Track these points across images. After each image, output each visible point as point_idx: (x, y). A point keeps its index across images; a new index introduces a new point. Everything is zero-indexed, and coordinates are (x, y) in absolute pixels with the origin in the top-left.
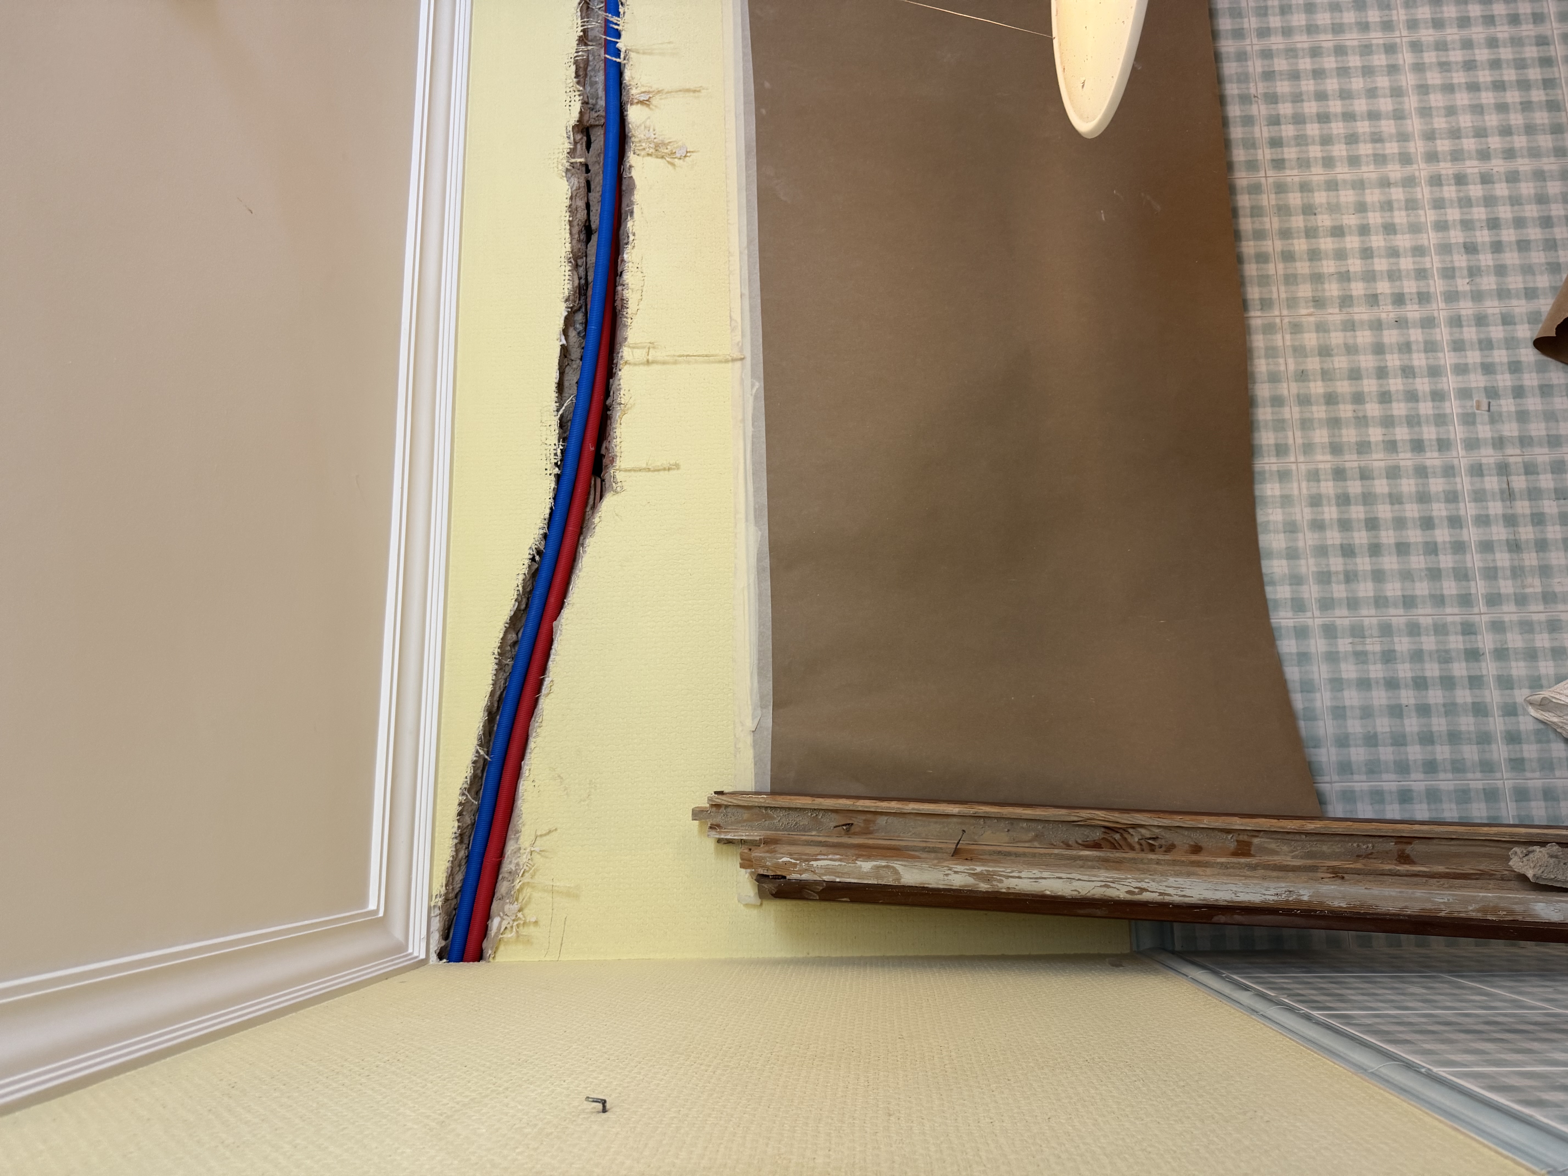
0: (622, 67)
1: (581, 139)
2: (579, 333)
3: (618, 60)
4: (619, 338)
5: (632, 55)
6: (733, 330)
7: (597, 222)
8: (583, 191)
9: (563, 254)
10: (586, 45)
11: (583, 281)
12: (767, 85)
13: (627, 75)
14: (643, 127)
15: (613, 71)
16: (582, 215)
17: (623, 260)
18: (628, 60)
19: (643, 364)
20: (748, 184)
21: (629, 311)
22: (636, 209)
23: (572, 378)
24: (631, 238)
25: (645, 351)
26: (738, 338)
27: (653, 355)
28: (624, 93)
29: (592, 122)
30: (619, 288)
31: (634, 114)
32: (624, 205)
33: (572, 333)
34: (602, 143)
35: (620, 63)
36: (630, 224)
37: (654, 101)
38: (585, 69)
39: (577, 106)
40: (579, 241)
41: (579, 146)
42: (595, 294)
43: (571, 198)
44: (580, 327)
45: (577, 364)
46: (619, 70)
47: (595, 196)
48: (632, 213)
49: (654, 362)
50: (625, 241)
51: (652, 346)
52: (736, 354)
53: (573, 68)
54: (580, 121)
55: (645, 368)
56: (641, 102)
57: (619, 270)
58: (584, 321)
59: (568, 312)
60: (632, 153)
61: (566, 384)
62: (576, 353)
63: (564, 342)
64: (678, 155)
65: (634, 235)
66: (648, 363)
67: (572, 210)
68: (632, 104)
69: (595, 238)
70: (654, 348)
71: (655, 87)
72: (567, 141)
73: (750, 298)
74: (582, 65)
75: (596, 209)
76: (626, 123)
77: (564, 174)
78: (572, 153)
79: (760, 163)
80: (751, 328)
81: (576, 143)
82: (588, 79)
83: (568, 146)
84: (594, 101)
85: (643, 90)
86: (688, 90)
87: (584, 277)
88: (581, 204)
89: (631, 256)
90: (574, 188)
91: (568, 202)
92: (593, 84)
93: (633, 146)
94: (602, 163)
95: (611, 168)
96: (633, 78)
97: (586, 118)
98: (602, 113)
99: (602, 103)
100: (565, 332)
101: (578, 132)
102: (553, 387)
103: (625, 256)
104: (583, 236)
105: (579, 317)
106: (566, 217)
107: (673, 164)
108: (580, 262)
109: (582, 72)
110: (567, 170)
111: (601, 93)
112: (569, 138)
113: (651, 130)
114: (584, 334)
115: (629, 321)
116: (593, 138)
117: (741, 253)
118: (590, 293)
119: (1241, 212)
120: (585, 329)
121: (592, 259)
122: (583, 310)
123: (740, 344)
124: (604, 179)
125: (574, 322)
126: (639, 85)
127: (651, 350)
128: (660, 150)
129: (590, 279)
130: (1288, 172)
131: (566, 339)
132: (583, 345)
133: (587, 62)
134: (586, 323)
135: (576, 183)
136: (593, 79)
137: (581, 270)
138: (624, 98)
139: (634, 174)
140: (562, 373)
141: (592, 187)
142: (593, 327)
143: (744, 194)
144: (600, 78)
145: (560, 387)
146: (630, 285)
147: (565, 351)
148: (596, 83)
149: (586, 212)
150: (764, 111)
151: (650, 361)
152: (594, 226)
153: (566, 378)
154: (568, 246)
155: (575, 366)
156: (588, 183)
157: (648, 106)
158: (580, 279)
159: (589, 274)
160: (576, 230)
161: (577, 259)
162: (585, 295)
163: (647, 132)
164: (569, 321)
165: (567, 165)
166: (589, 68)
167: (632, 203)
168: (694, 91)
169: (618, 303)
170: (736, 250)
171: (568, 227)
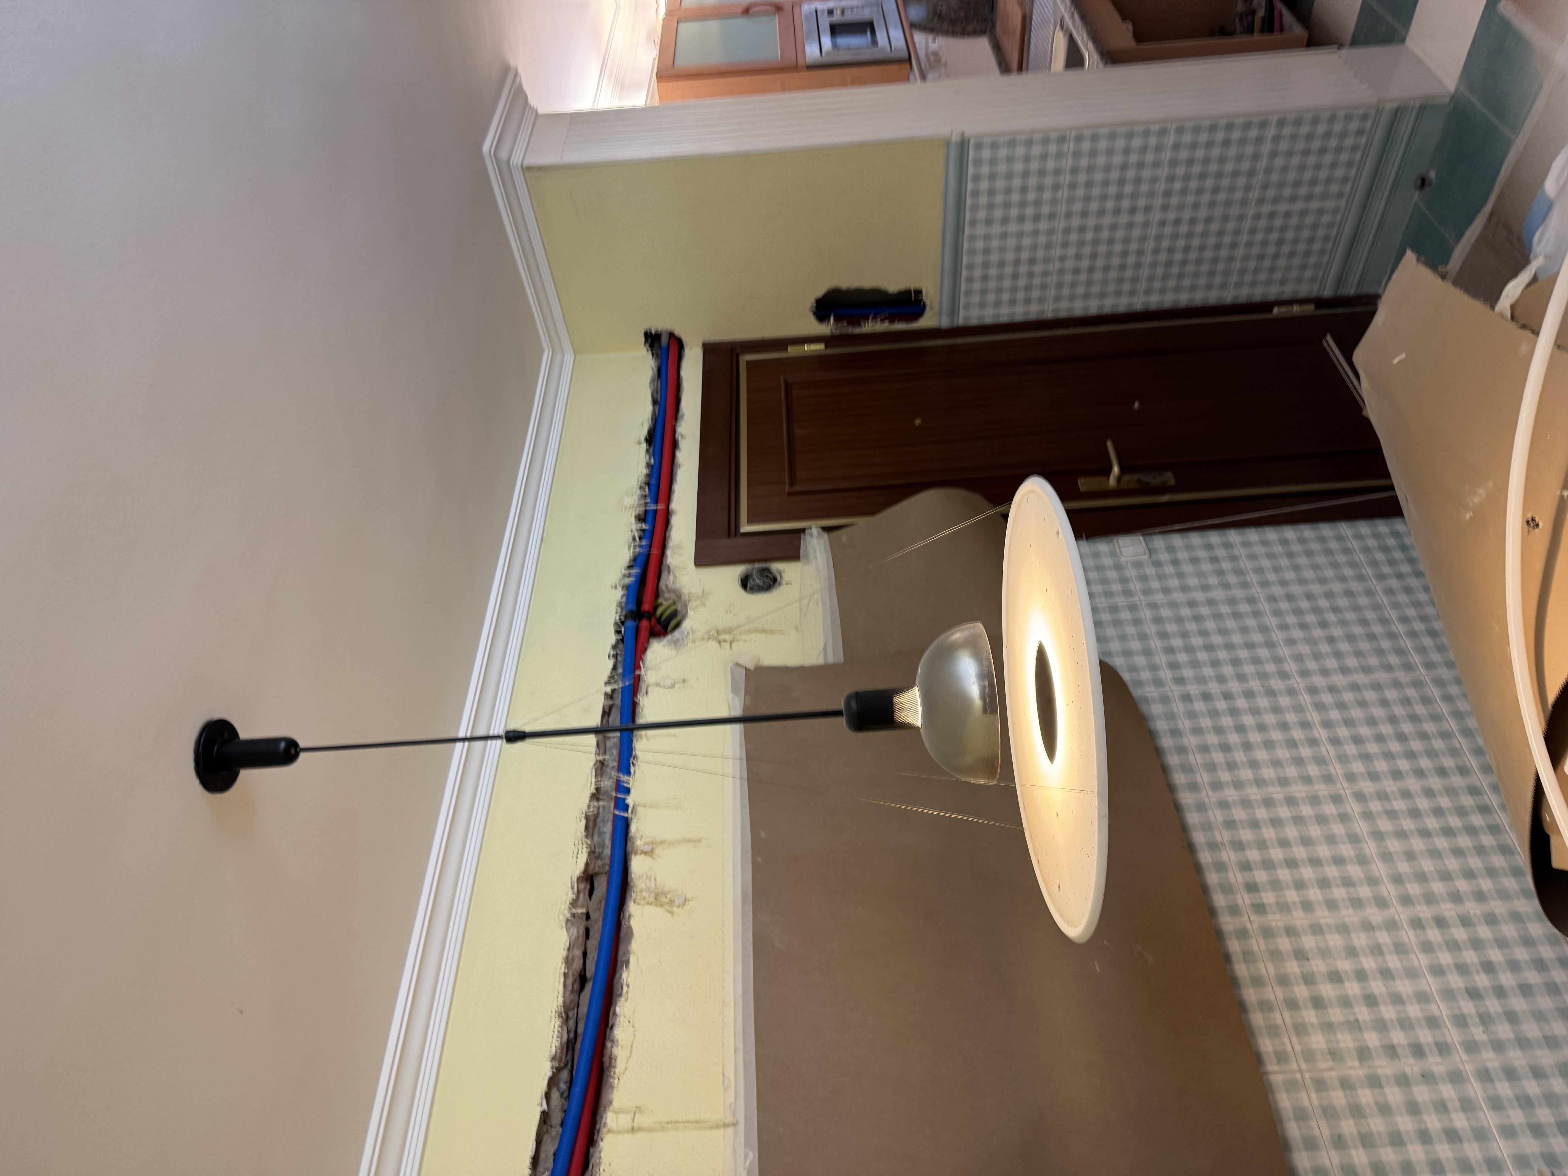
0: (629, 820)
1: (585, 888)
2: (562, 1094)
3: (626, 815)
4: (604, 1101)
5: (640, 809)
6: (726, 1089)
7: (593, 970)
8: (581, 939)
9: (555, 1008)
10: (598, 799)
11: (572, 1035)
12: (763, 834)
13: (633, 828)
14: (645, 877)
15: (620, 825)
16: (578, 964)
17: (615, 1013)
18: (635, 814)
19: (627, 1132)
20: (744, 931)
21: (617, 1070)
22: (633, 959)
23: (550, 1148)
24: (625, 988)
25: (631, 1116)
26: (731, 1099)
27: (640, 1120)
28: (629, 844)
29: (597, 870)
30: (609, 1044)
31: (637, 865)
32: (621, 953)
33: (555, 1095)
34: (604, 889)
35: (627, 818)
36: (624, 975)
37: (657, 851)
38: (595, 821)
39: (583, 858)
40: (572, 991)
41: (582, 895)
42: (583, 1049)
43: (569, 949)
44: (563, 1086)
45: (556, 1131)
46: (626, 824)
47: (593, 943)
48: (627, 962)
49: (640, 1129)
50: (619, 993)
51: (638, 1109)
52: (729, 1119)
53: (584, 822)
54: (586, 871)
55: (629, 1136)
56: (645, 853)
57: (610, 1023)
58: (569, 1079)
59: (553, 1073)
60: (632, 902)
61: (542, 1155)
62: (556, 1118)
63: (545, 1107)
64: (677, 903)
65: (628, 986)
66: (633, 1130)
67: (568, 961)
68: (636, 854)
69: (588, 987)
70: (641, 1112)
71: (659, 838)
72: (570, 891)
73: (745, 1052)
74: (592, 818)
75: (592, 956)
76: (629, 872)
77: (564, 925)
78: (574, 903)
79: (756, 910)
80: (745, 1087)
81: (579, 892)
82: (596, 830)
83: (571, 896)
84: (600, 850)
85: (648, 840)
86: (689, 841)
87: (573, 1030)
88: (578, 953)
89: (623, 1009)
90: (573, 938)
91: (564, 953)
92: (601, 834)
93: (634, 895)
94: (602, 910)
95: (611, 918)
96: (638, 830)
97: (591, 866)
98: (607, 861)
99: (608, 851)
100: (548, 1096)
101: (582, 881)
102: (527, 1161)
103: (618, 1009)
104: (577, 986)
105: (565, 1075)
106: (562, 968)
107: (672, 913)
108: (571, 1014)
109: (591, 824)
110: (568, 920)
111: (608, 842)
112: (572, 888)
113: (653, 880)
114: (567, 1096)
115: (616, 1081)
116: (596, 885)
117: (735, 1003)
118: (578, 1045)
119: (1234, 958)
120: (570, 1088)
121: (584, 1009)
122: (569, 1066)
123: (733, 1106)
124: (604, 925)
125: (558, 1082)
126: (644, 836)
127: (637, 1115)
128: (660, 898)
129: (580, 1030)
130: (1270, 917)
131: (548, 1104)
132: (565, 1108)
133: (596, 816)
134: (571, 1083)
135: (575, 933)
136: (602, 829)
137: (572, 1023)
138: (629, 848)
139: (634, 923)
140: (539, 1142)
141: (591, 933)
142: (577, 1089)
143: (740, 940)
144: (608, 828)
145: (535, 1161)
146: (620, 1041)
147: (545, 1117)
148: (604, 833)
149: (582, 961)
150: (759, 859)
151: (635, 1128)
152: (589, 974)
153: (543, 1148)
154: (561, 999)
155: (554, 1134)
156: (587, 931)
157: (651, 856)
158: (569, 1032)
159: (579, 1026)
160: (570, 981)
161: (568, 1013)
162: (573, 1049)
163: (648, 881)
164: (552, 1082)
165: (568, 915)
166: (599, 820)
167: (627, 953)
168: (695, 842)
169: (606, 1059)
170: (730, 999)
171: (562, 979)
